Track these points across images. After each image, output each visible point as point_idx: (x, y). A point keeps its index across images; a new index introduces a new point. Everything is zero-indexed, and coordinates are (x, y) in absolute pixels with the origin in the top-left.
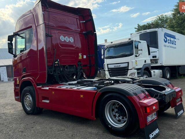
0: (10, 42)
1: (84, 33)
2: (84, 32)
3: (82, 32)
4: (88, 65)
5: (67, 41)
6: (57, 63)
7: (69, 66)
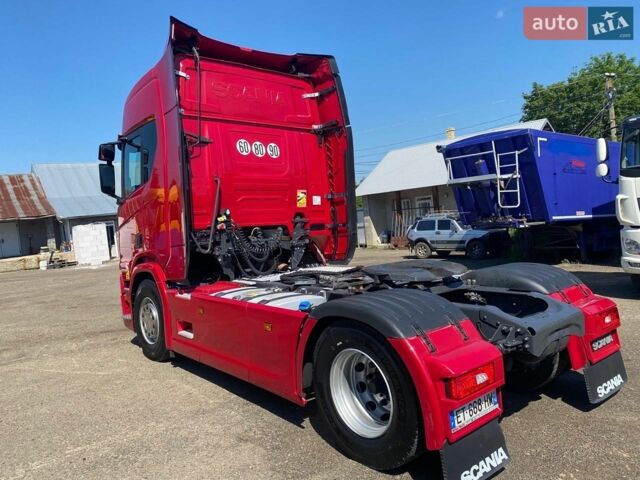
0: (105, 163)
1: (314, 130)
2: (315, 127)
3: (311, 125)
4: (329, 226)
5: (260, 155)
6: (224, 222)
7: (263, 228)
